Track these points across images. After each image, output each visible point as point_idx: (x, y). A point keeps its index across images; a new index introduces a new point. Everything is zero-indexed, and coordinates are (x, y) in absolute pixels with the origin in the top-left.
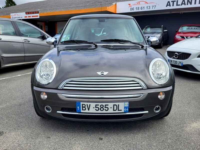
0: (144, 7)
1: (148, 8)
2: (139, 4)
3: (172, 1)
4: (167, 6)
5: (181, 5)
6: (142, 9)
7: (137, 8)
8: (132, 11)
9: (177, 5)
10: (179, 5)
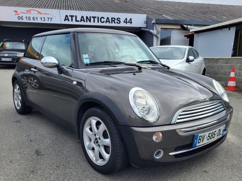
0: (37, 18)
1: (43, 19)
2: (29, 12)
3: (70, 16)
4: (65, 20)
5: (81, 21)
6: (34, 19)
7: (28, 18)
8: (21, 21)
9: (76, 21)
10: (78, 21)
